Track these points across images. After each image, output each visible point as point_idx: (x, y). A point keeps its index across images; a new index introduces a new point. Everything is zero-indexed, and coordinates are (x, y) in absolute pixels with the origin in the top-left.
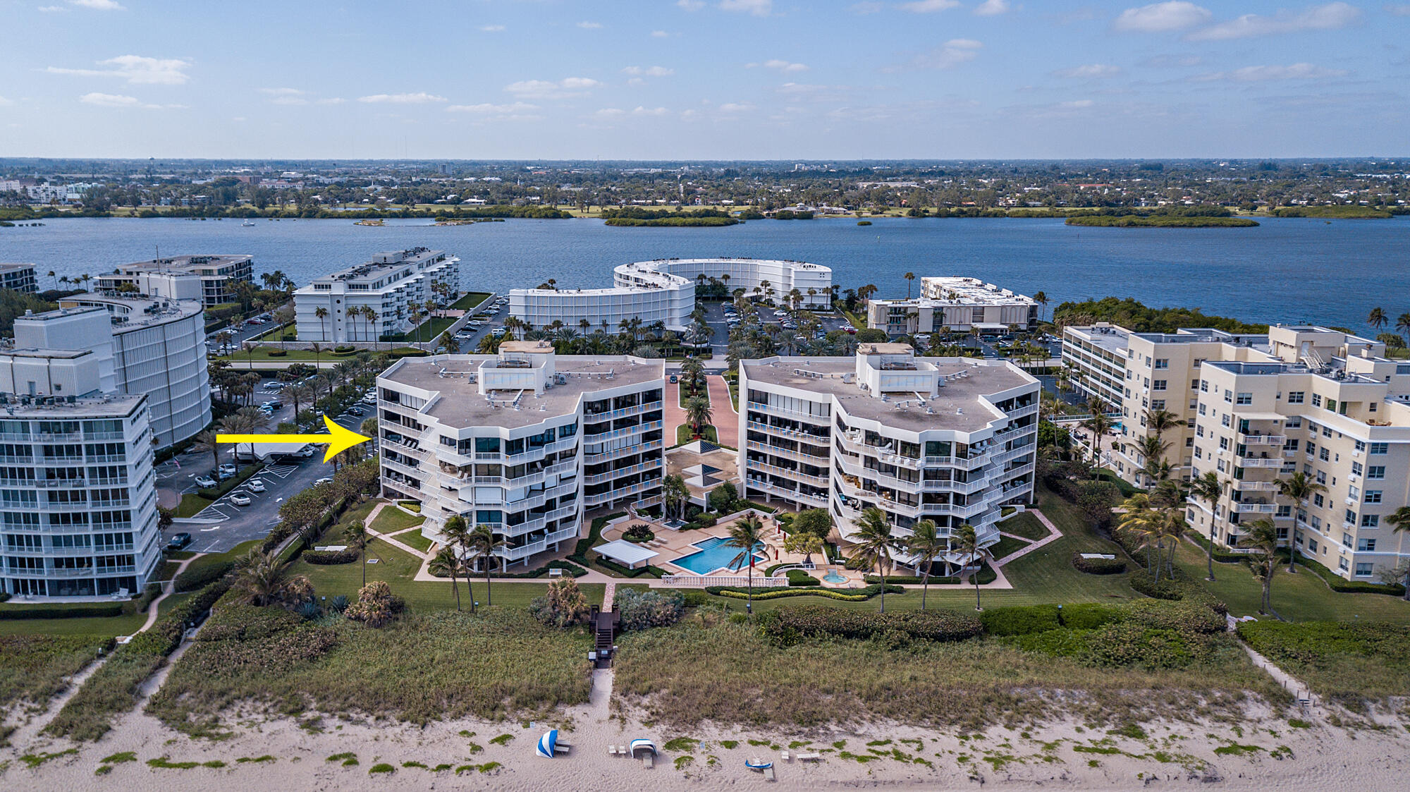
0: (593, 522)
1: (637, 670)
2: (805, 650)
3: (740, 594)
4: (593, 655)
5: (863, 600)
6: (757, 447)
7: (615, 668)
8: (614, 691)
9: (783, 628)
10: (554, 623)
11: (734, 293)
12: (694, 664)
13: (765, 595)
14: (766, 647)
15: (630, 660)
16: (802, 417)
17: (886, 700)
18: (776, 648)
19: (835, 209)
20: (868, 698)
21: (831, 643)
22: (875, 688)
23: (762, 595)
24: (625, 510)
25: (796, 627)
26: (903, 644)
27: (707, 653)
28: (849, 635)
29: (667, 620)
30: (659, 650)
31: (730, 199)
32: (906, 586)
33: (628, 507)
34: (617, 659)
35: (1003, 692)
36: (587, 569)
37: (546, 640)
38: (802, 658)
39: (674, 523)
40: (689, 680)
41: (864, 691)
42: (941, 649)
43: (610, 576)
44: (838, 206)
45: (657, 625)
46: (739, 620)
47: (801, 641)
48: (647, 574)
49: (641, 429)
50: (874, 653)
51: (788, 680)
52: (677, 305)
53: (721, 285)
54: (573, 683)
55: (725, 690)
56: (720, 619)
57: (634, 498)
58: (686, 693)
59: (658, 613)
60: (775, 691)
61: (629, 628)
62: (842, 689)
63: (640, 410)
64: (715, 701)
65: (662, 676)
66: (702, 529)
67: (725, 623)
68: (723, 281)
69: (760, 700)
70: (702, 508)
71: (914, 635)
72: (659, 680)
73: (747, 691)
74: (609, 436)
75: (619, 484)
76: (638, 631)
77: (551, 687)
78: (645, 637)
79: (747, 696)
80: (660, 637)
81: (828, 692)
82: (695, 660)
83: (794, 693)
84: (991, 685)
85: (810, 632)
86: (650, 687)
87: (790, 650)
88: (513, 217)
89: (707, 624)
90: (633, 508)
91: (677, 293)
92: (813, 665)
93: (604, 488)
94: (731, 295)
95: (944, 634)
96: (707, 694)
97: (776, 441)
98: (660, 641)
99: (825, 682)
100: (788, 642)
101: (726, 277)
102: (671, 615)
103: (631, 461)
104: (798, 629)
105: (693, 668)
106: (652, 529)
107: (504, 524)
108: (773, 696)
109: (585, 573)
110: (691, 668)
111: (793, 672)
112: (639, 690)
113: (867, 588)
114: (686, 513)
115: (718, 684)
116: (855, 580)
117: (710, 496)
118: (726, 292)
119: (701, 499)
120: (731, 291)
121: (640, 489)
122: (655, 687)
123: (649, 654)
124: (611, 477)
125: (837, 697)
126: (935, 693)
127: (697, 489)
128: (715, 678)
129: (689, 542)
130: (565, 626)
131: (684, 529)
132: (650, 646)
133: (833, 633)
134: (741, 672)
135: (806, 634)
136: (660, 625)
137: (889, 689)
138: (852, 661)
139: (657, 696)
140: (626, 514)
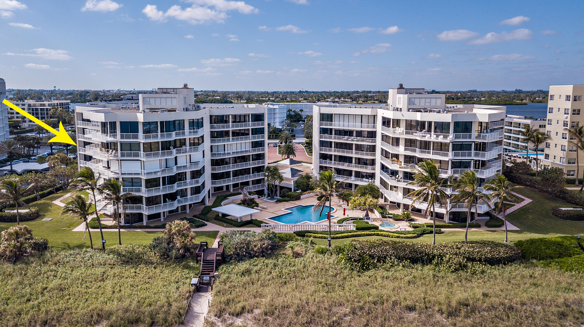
0: (218, 197)
1: (233, 293)
2: (381, 273)
3: (320, 235)
4: (195, 281)
5: (415, 237)
6: (327, 151)
7: (214, 292)
8: (209, 312)
9: (359, 255)
10: (168, 256)
11: (305, 118)
12: (285, 287)
13: (340, 235)
14: (346, 272)
15: (228, 284)
16: (356, 127)
17: (467, 317)
18: (355, 272)
19: (347, 100)
20: (450, 314)
21: (401, 267)
22: (454, 304)
23: (338, 235)
24: (240, 191)
25: (370, 256)
26: (462, 267)
27: (295, 277)
28: (414, 261)
29: (263, 252)
30: (254, 276)
31: (302, 98)
32: (442, 230)
33: (242, 189)
34: (217, 285)
35: (575, 307)
36: (206, 223)
37: (158, 271)
38: (378, 279)
39: (272, 198)
40: (279, 301)
41: (444, 308)
42: (496, 271)
43: (223, 226)
44: (348, 99)
45: (255, 256)
46: (322, 252)
47: (375, 267)
48: (251, 225)
49: (251, 139)
50: (439, 275)
51: (371, 298)
52: (277, 116)
53: (299, 114)
54: (170, 305)
55: (313, 309)
56: (306, 251)
57: (247, 184)
58: (277, 312)
59: (255, 246)
60: (361, 308)
61: (231, 259)
62: (422, 305)
63: (250, 126)
64: (305, 320)
65: (255, 297)
66: (291, 202)
67: (310, 254)
68: (300, 113)
69: (348, 318)
70: (290, 189)
71: (469, 259)
72: (252, 301)
73: (334, 309)
74: (228, 140)
75: (236, 174)
76: (239, 261)
77: (148, 309)
78: (243, 266)
79: (335, 314)
80: (257, 265)
81: (411, 309)
82: (285, 283)
83: (380, 311)
84: (561, 300)
85: (382, 259)
86: (243, 308)
87: (367, 273)
88: (207, 103)
89: (297, 255)
90: (245, 191)
91: (278, 109)
92: (390, 285)
93: (226, 175)
94: (304, 119)
95: (492, 259)
96: (297, 313)
97: (339, 146)
98: (256, 268)
99: (405, 299)
100: (365, 268)
101: (302, 111)
102: (266, 248)
103: (244, 159)
104: (372, 257)
105: (284, 290)
106: (257, 201)
107: (143, 188)
108: (360, 313)
109: (204, 225)
110: (282, 290)
111: (374, 292)
112: (232, 310)
113: (413, 230)
114: (280, 193)
115: (307, 303)
116: (404, 226)
117: (296, 182)
118: (301, 117)
119: (291, 184)
120: (304, 117)
121: (251, 178)
122: (248, 307)
123: (246, 278)
124: (231, 168)
125: (420, 314)
126: (511, 308)
127: (288, 179)
128: (304, 298)
129: (282, 208)
130: (176, 258)
131: (279, 201)
132: (248, 272)
133: (400, 259)
134: (327, 292)
135: (379, 261)
136: (257, 257)
137: (467, 305)
138: (423, 281)
139: (249, 316)
140: (240, 194)
